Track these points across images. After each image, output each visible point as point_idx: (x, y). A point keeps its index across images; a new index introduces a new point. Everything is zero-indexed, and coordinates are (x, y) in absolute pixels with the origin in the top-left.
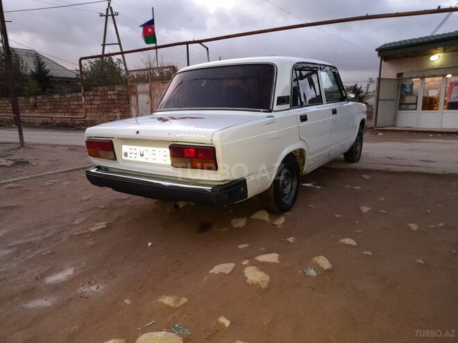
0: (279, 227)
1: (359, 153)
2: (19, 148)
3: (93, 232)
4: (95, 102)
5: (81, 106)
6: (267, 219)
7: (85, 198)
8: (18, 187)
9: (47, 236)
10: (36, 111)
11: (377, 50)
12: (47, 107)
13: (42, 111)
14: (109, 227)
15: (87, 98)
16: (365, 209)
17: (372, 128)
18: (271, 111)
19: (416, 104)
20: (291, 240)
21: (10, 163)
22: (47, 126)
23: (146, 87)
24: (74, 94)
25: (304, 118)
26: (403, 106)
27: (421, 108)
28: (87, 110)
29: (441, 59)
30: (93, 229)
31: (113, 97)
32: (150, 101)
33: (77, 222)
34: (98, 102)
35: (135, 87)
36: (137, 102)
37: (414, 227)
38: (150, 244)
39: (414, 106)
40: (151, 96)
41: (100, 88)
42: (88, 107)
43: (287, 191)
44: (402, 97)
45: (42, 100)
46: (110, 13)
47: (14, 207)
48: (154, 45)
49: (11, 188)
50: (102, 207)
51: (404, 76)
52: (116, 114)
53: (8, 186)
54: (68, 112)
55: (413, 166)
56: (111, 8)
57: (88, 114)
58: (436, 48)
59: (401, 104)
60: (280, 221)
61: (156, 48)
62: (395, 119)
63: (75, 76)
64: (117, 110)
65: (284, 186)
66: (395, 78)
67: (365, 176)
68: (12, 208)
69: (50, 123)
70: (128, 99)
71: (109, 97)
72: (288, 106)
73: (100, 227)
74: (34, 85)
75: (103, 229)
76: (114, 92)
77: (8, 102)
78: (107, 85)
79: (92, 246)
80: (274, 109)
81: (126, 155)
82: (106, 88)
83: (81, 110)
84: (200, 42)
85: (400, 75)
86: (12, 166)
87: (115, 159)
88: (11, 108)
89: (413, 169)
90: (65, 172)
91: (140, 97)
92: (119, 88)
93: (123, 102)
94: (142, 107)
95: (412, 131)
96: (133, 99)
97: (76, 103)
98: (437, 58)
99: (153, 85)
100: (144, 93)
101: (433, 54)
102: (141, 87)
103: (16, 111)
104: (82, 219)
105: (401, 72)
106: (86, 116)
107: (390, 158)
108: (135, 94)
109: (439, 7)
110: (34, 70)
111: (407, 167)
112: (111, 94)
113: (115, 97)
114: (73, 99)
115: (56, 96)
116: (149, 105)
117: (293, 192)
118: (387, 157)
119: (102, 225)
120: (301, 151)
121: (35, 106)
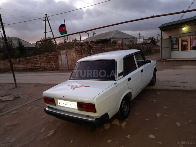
0: (123, 128)
1: (155, 81)
2: (15, 88)
3: (49, 137)
4: (44, 59)
5: (38, 61)
6: (118, 124)
7: (44, 116)
8: (17, 113)
9: (31, 140)
10: (20, 64)
11: (159, 28)
12: (24, 62)
13: (22, 64)
14: (55, 133)
15: (40, 57)
16: (158, 115)
17: (160, 60)
18: (116, 80)
19: (178, 48)
20: (128, 137)
21: (13, 98)
22: (25, 70)
23: (64, 51)
24: (35, 56)
25: (129, 79)
26: (173, 49)
27: (181, 50)
28: (41, 63)
29: (186, 29)
30: (49, 135)
31: (51, 57)
32: (66, 57)
33: (42, 131)
34: (45, 59)
35: (60, 52)
36: (61, 58)
37: (178, 124)
38: (72, 141)
39: (178, 49)
40: (66, 55)
41: (46, 53)
42: (41, 61)
43: (125, 109)
44: (172, 46)
45: (22, 59)
46: (47, 19)
47: (17, 124)
48: (66, 34)
49: (14, 114)
50: (51, 121)
51: (172, 37)
52: (53, 64)
53: (13, 112)
54: (33, 64)
55: (178, 86)
56: (47, 17)
57: (41, 64)
58: (184, 25)
59: (172, 49)
60: (124, 124)
61: (67, 35)
62: (170, 55)
63: (34, 46)
64: (53, 62)
65: (124, 108)
66: (168, 38)
67: (158, 93)
68: (15, 125)
69: (26, 69)
70: (57, 57)
71: (49, 57)
72: (122, 76)
73: (51, 134)
74: (18, 52)
75: (52, 134)
76: (51, 55)
77: (8, 61)
78: (48, 52)
79: (49, 145)
80: (117, 79)
81: (60, 103)
82: (48, 53)
83: (38, 63)
84: (85, 32)
85: (170, 37)
86: (13, 100)
87: (56, 105)
88: (9, 63)
89: (178, 88)
90: (35, 101)
91: (62, 56)
92: (53, 53)
93: (55, 58)
94: (64, 60)
95: (178, 61)
96: (59, 57)
97: (36, 60)
98: (185, 29)
99: (67, 51)
100: (63, 54)
101: (183, 27)
102: (62, 52)
103: (12, 65)
104: (44, 129)
105: (170, 35)
106: (40, 65)
107: (168, 81)
108: (60, 54)
109: (183, 10)
110: (18, 46)
111: (175, 87)
112: (50, 55)
113: (52, 56)
114: (35, 58)
115: (28, 58)
116: (66, 59)
117: (128, 109)
118: (167, 81)
119: (52, 132)
120: (130, 93)
121: (19, 62)
